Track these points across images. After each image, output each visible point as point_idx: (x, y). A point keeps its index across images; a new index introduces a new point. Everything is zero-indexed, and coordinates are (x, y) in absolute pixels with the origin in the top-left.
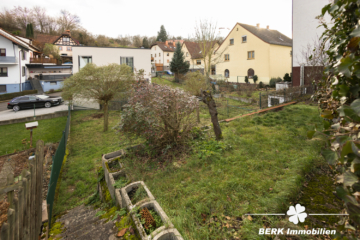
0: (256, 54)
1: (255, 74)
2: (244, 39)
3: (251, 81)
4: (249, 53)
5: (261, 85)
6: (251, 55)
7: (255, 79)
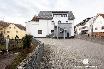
0: (18, 32)
1: (18, 37)
2: (15, 28)
3: (17, 38)
4: (16, 31)
5: (20, 39)
6: (17, 32)
7: (18, 38)
